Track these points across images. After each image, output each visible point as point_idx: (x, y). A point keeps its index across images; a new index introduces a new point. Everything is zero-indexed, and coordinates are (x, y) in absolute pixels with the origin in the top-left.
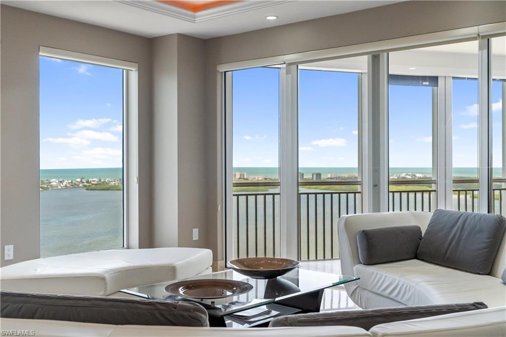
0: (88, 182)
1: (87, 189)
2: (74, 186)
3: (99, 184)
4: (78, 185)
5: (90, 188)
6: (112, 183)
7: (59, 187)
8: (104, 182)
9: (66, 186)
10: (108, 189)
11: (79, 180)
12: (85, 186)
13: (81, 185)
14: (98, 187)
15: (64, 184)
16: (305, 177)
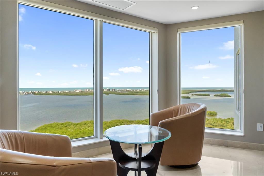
0: (34, 92)
1: (34, 95)
2: (29, 94)
3: (38, 93)
4: (30, 93)
5: (35, 94)
6: (43, 93)
7: (23, 94)
8: (40, 92)
9: (26, 94)
10: (42, 95)
11: (30, 91)
12: (33, 94)
13: (31, 93)
14: (38, 94)
15: (25, 93)
16: (110, 90)
